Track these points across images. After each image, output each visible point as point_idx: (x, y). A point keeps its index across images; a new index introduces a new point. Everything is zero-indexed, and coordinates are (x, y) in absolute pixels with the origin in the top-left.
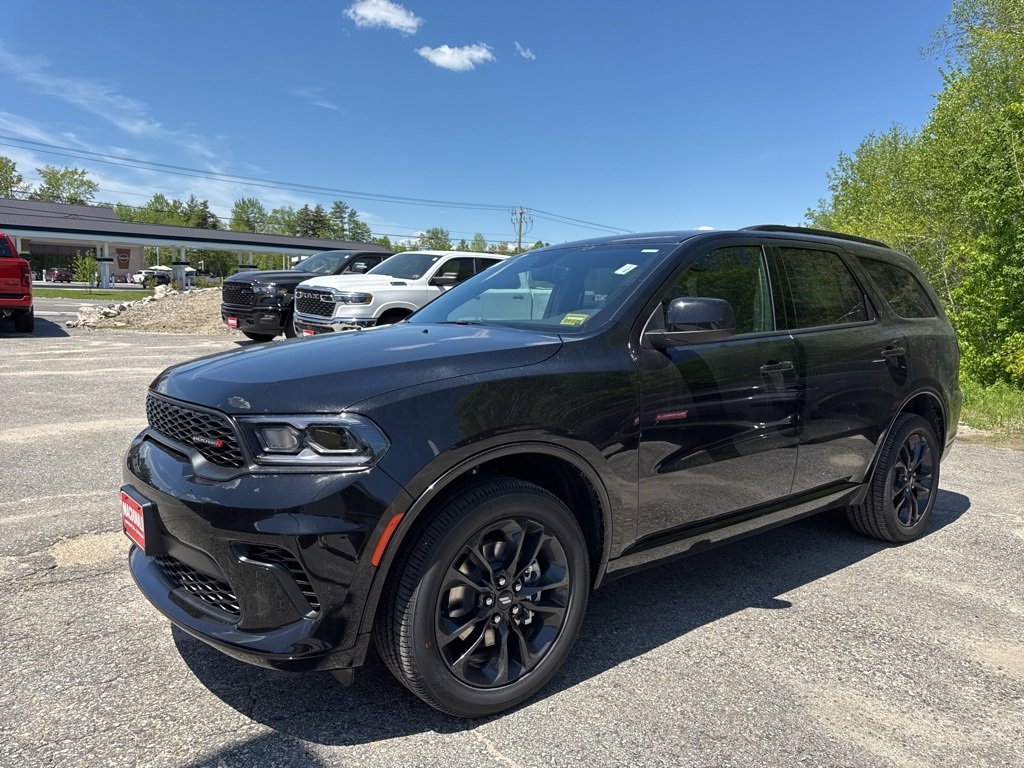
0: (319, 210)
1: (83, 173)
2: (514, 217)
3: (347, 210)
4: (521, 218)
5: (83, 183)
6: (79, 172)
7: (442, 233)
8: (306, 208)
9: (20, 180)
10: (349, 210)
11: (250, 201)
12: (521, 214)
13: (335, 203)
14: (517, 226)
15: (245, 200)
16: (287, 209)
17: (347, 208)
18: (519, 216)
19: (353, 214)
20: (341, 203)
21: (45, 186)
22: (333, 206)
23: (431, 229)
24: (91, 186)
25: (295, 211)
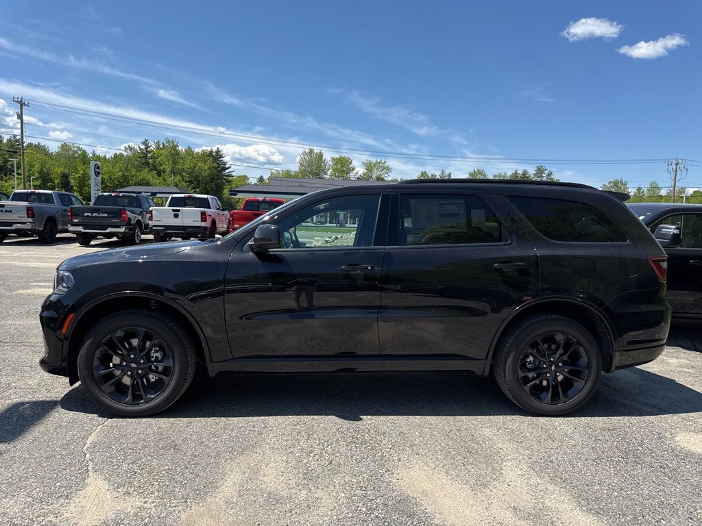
0: (525, 172)
1: (385, 162)
2: (670, 167)
3: (546, 172)
4: (676, 168)
5: (384, 168)
6: (383, 162)
7: (622, 182)
8: (516, 172)
9: (354, 169)
10: (547, 172)
11: (478, 171)
12: (677, 164)
13: (538, 168)
14: (673, 174)
15: (476, 170)
16: (503, 174)
17: (546, 170)
18: (674, 166)
19: (550, 174)
20: (542, 167)
21: (365, 171)
22: (536, 169)
23: (612, 180)
24: (388, 169)
25: (508, 175)
